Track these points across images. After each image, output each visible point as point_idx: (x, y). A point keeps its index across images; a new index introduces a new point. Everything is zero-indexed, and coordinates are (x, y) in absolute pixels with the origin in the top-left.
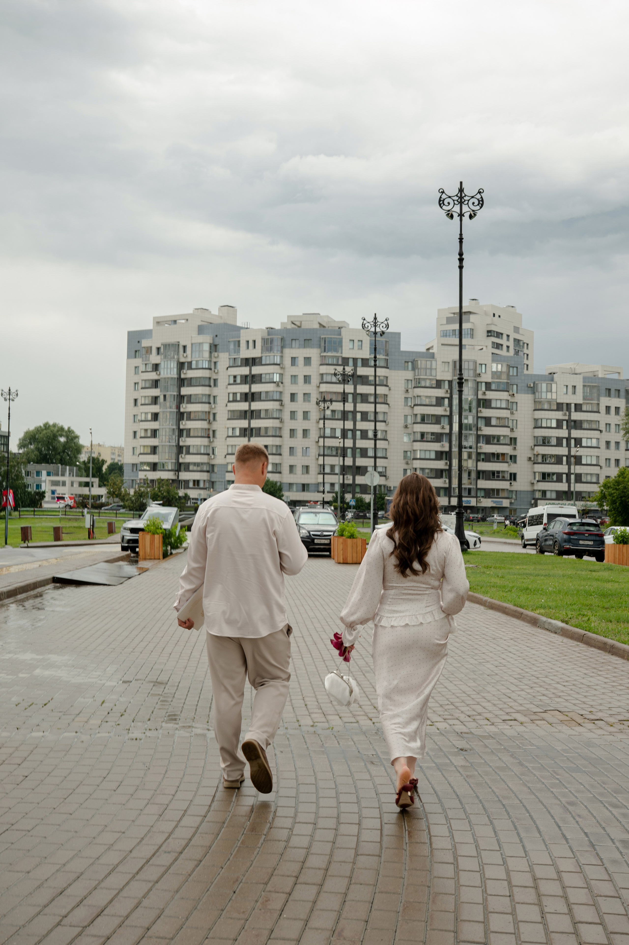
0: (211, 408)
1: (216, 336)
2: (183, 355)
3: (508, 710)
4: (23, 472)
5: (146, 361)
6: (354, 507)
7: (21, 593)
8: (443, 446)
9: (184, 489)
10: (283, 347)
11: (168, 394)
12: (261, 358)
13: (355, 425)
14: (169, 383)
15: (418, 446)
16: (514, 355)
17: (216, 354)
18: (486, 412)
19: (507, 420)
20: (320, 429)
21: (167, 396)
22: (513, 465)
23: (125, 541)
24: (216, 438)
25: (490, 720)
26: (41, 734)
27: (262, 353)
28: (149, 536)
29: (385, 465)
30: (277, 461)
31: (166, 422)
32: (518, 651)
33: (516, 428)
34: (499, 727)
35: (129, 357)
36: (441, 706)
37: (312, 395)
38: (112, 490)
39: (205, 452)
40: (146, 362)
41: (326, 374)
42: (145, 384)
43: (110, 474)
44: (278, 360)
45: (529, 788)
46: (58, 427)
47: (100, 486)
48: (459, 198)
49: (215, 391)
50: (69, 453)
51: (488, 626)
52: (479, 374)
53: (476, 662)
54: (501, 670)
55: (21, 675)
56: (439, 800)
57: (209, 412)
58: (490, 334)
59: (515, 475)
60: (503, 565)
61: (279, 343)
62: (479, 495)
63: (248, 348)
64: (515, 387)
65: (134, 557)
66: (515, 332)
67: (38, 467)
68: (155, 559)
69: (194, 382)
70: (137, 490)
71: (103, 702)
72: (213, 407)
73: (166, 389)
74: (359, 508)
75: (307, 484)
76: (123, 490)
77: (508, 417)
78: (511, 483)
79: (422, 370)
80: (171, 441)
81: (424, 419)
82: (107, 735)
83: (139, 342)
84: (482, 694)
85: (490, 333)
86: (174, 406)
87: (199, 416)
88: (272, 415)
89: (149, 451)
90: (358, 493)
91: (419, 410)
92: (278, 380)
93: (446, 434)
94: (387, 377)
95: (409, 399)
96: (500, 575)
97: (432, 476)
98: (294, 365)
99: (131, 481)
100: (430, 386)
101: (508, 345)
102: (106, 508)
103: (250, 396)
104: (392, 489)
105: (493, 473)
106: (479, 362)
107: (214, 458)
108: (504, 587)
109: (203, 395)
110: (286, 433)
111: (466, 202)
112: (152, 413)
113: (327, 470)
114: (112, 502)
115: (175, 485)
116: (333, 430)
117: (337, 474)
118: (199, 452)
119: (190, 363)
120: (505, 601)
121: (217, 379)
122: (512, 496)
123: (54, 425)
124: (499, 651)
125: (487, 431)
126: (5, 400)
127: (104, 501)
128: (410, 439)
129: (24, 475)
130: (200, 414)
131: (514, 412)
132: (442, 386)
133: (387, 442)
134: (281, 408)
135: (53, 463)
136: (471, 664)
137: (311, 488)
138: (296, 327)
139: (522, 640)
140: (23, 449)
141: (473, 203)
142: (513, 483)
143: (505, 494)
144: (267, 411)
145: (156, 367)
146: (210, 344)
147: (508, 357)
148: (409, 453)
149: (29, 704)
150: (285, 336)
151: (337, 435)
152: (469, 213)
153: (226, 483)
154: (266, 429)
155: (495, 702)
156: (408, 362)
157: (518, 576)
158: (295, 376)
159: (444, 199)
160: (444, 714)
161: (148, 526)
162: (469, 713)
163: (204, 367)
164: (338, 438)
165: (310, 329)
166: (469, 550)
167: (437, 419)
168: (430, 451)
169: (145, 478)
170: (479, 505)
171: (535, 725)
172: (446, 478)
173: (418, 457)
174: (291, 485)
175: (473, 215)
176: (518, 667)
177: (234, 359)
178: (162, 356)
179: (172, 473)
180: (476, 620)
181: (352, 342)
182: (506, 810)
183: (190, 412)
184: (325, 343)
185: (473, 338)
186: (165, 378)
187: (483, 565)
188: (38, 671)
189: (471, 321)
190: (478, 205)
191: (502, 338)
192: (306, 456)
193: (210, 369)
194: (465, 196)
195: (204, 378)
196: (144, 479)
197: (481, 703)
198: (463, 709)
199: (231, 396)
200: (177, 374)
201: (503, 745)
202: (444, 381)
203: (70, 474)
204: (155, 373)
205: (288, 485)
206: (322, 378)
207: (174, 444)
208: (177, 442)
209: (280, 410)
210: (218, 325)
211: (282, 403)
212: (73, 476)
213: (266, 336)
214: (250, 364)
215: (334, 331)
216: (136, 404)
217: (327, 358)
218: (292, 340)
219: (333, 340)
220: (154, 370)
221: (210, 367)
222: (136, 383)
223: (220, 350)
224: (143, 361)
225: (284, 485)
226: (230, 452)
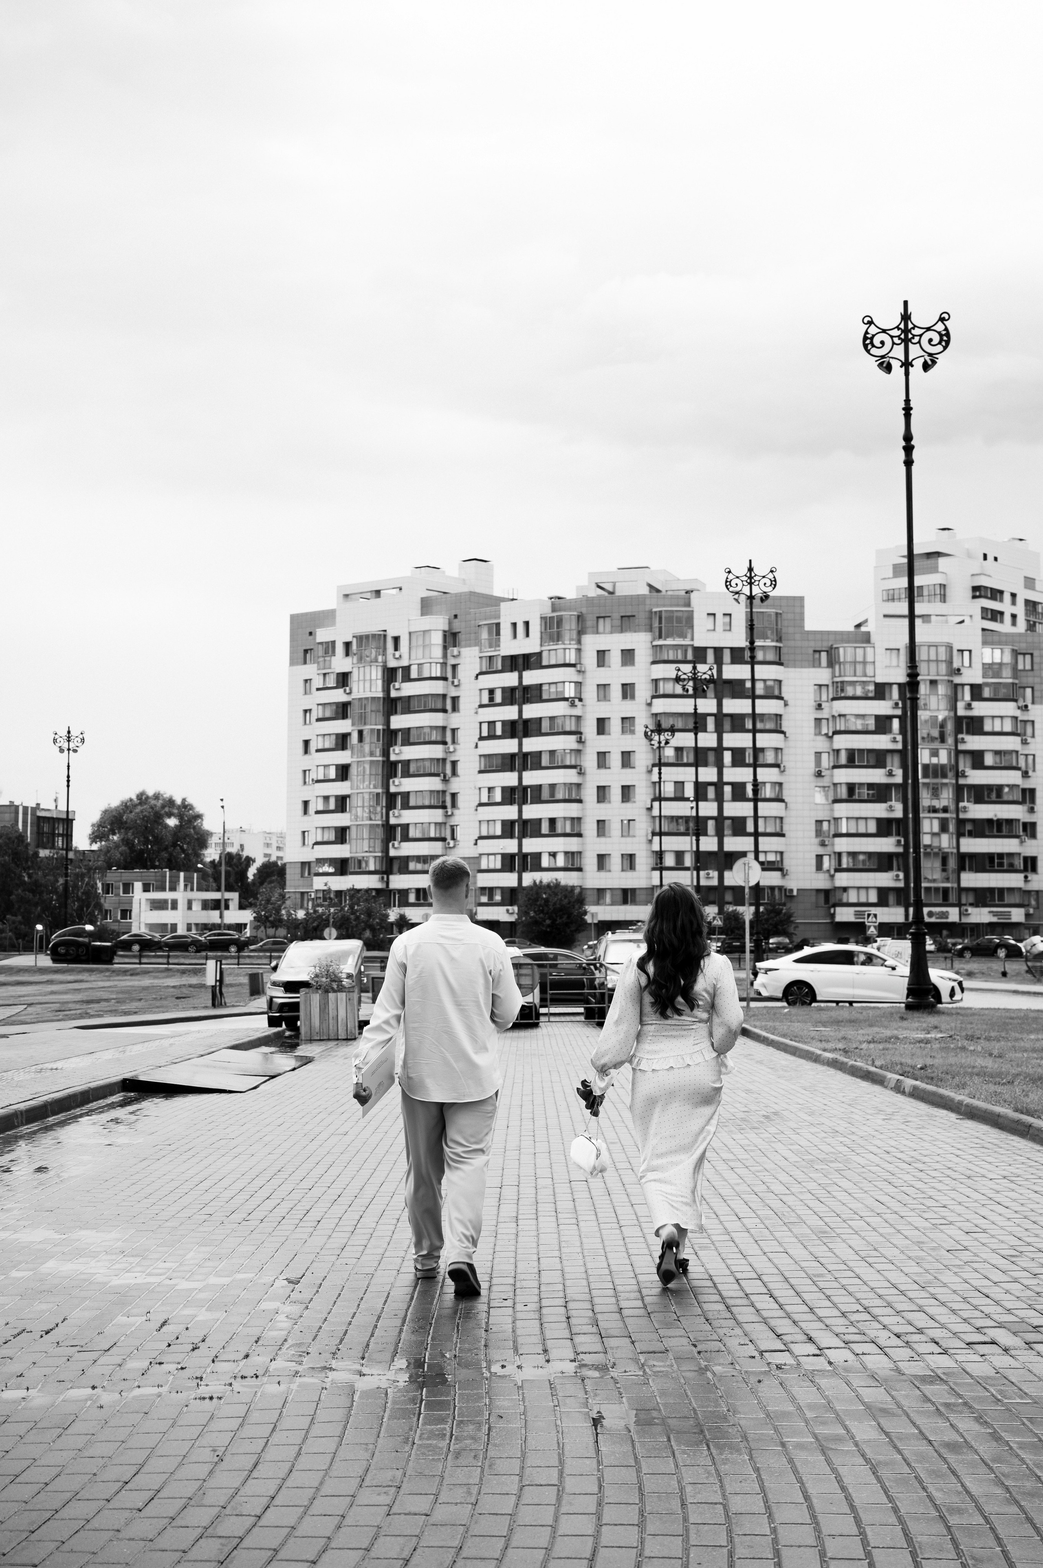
0: (447, 752)
1: (456, 616)
2: (394, 655)
3: (980, 1323)
4: (99, 885)
5: (324, 669)
6: (722, 930)
7: (55, 1113)
8: (891, 809)
9: (399, 906)
10: (581, 633)
11: (367, 728)
12: (539, 655)
13: (720, 774)
14: (368, 709)
15: (843, 810)
16: (1027, 630)
17: (455, 651)
18: (973, 742)
19: (1014, 755)
20: (654, 783)
21: (365, 733)
22: (1029, 842)
23: (275, 1007)
24: (458, 809)
25: (941, 1343)
26: (23, 1393)
27: (541, 645)
28: (318, 995)
29: (780, 849)
30: (574, 849)
31: (364, 782)
32: (1014, 1200)
33: (1034, 770)
34: (958, 1357)
35: (293, 662)
36: (844, 1314)
37: (637, 721)
38: (263, 913)
39: (438, 836)
40: (324, 671)
41: (664, 679)
42: (324, 712)
43: (262, 883)
44: (571, 658)
45: (1007, 1489)
46: (164, 800)
47: (242, 907)
48: (903, 331)
49: (454, 720)
50: (185, 846)
51: (959, 1153)
52: (959, 670)
53: (927, 1225)
54: (976, 1239)
55: (14, 1274)
56: (814, 1517)
57: (444, 760)
58: (978, 594)
59: (1034, 860)
60: (1003, 1034)
61: (574, 625)
62: (964, 901)
63: (515, 637)
64: (1029, 691)
65: (290, 1037)
66: (1026, 587)
67: (126, 875)
68: (329, 1040)
69: (414, 704)
70: (311, 911)
71: (164, 1323)
72: (451, 749)
73: (363, 719)
74: (732, 932)
75: (631, 889)
76: (283, 912)
77: (1016, 749)
78: (1026, 877)
79: (847, 666)
80: (373, 817)
81: (854, 759)
82: (156, 1390)
83: (311, 634)
84: (931, 1290)
85: (978, 592)
86: (378, 752)
87: (424, 768)
88: (562, 761)
89: (332, 837)
90: (730, 903)
91: (843, 742)
92: (572, 695)
93: (896, 785)
94: (780, 682)
95: (824, 722)
96: (995, 1052)
97: (872, 867)
98: (603, 666)
99: (298, 896)
100: (863, 695)
101: (1014, 612)
102: (252, 947)
103: (520, 727)
104: (795, 893)
105: (991, 857)
106: (956, 647)
107: (454, 847)
108: (1000, 1074)
109: (431, 727)
110: (590, 794)
111: (916, 339)
112: (337, 766)
113: (669, 861)
114: (264, 937)
115: (381, 900)
116: (680, 785)
117: (687, 869)
118: (426, 836)
119: (407, 669)
120: (997, 1103)
121: (458, 697)
122: (1029, 901)
123: (157, 796)
124: (976, 1201)
125: (977, 777)
126: (61, 750)
127: (248, 935)
128: (827, 799)
129: (100, 891)
130: (427, 764)
131: (1029, 740)
132: (887, 695)
133: (783, 804)
134: (580, 747)
135: (154, 867)
136: (916, 1228)
137: (640, 896)
138: (606, 594)
139: (1027, 1179)
140: (99, 843)
141: (930, 340)
142: (1031, 876)
143: (1016, 899)
144: (552, 753)
145: (343, 679)
146: (445, 631)
147: (1012, 635)
148: (825, 825)
149: (16, 1332)
150: (584, 610)
151: (686, 795)
152: (922, 360)
153: (478, 892)
154: (552, 787)
155: (955, 1306)
156: (820, 652)
157: (1031, 1054)
158: (605, 685)
159: (874, 336)
160: (846, 1331)
161: (317, 976)
162: (898, 1329)
163: (433, 675)
164: (688, 799)
165: (631, 597)
166: (939, 1006)
167: (878, 758)
168: (866, 819)
169: (325, 888)
170: (965, 920)
171: (1034, 1353)
172: (899, 870)
173: (844, 831)
174: (601, 892)
175: (930, 363)
176: (1011, 1234)
177: (490, 657)
178: (355, 658)
179: (376, 877)
180: (937, 1140)
181: (712, 618)
182: (953, 1540)
183: (409, 761)
184: (660, 622)
185: (945, 602)
186: (360, 699)
187: (964, 1034)
188: (50, 1266)
189: (940, 569)
190: (940, 343)
191: (1001, 600)
192: (629, 836)
193: (445, 679)
194: (915, 327)
195: (432, 695)
196: (324, 891)
197: (926, 1309)
198: (886, 1321)
199: (485, 727)
200: (383, 691)
201: (960, 1396)
202: (891, 684)
203: (186, 886)
204: (341, 690)
205: (595, 892)
206: (656, 688)
207: (380, 822)
208: (384, 818)
209: (578, 752)
210: (459, 596)
211: (581, 738)
212: (192, 890)
213: (547, 611)
214: (521, 667)
215: (678, 597)
216: (306, 751)
217: (665, 650)
218: (598, 618)
219: (675, 614)
220: (341, 684)
221: (444, 675)
222: (306, 711)
223: (463, 643)
224: (319, 669)
225: (588, 892)
226: (484, 833)
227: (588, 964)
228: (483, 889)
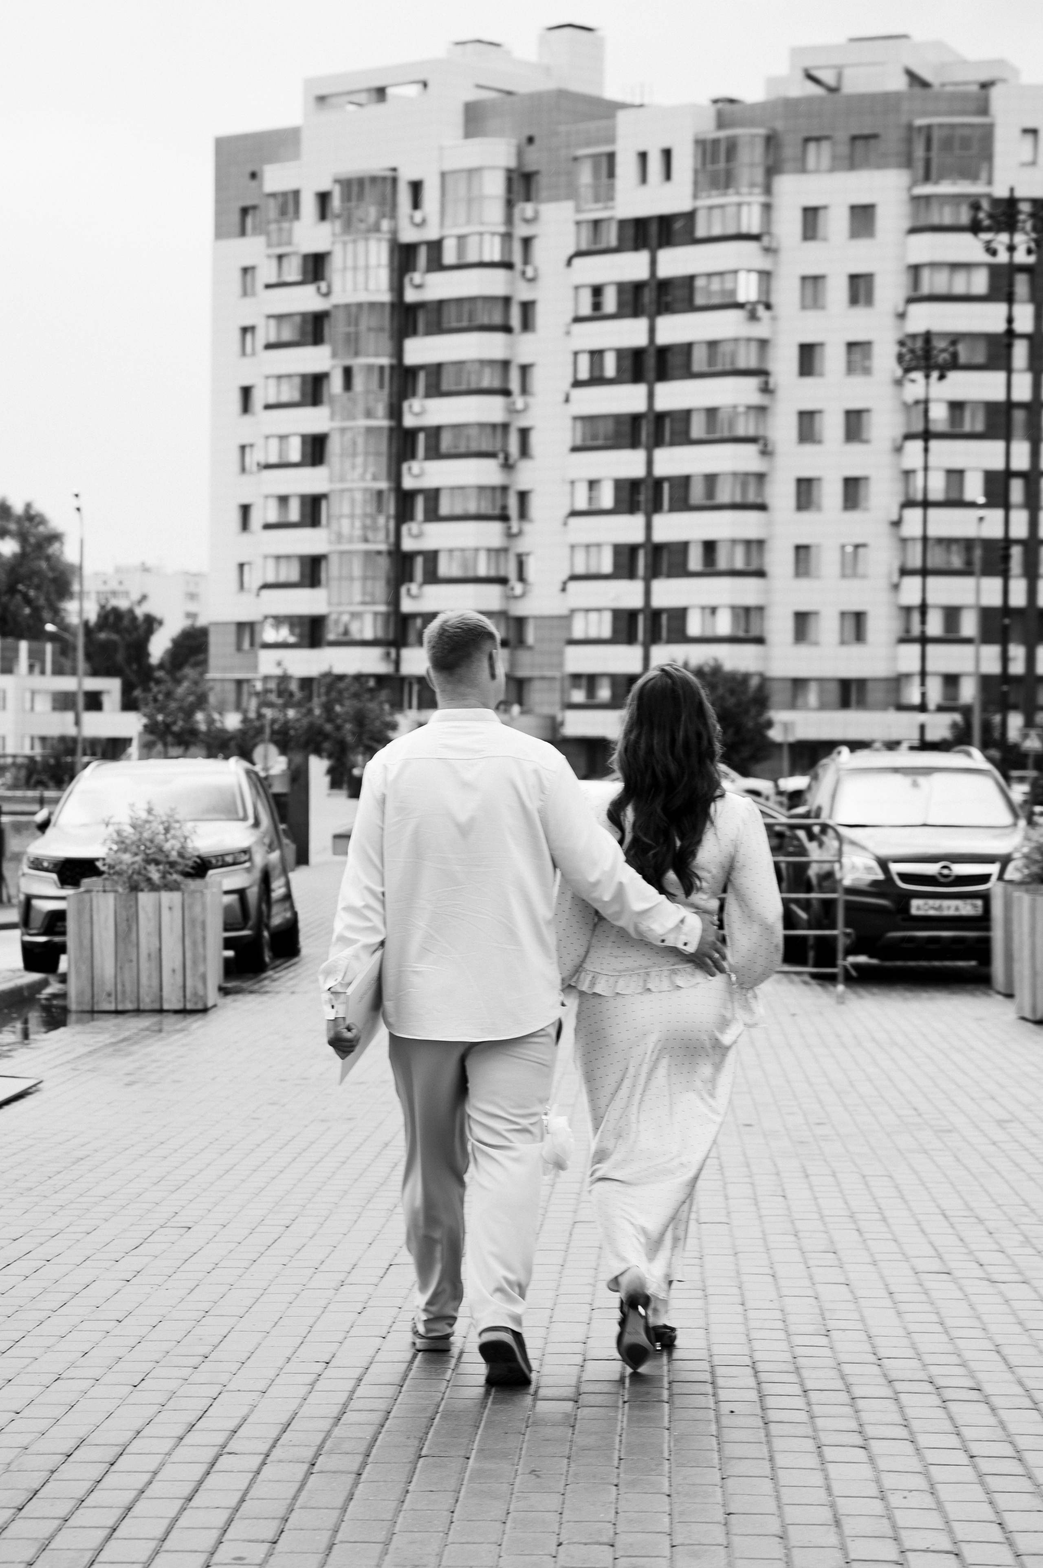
0: (512, 411)
1: (530, 139)
2: (412, 218)
5: (280, 244)
10: (772, 171)
11: (358, 362)
12: (690, 216)
14: (363, 326)
17: (528, 209)
20: (910, 473)
21: (356, 372)
23: (37, 921)
24: (531, 521)
27: (695, 196)
28: (113, 896)
30: (750, 600)
31: (354, 468)
35: (220, 233)
37: (877, 349)
39: (492, 573)
40: (279, 251)
41: (931, 265)
42: (279, 330)
43: (170, 665)
44: (752, 222)
47: (124, 706)
49: (525, 348)
50: (32, 592)
57: (505, 427)
61: (759, 156)
63: (644, 179)
68: (138, 1012)
69: (450, 317)
72: (520, 405)
73: (353, 344)
75: (857, 680)
76: (200, 716)
80: (370, 535)
83: (253, 175)
86: (381, 409)
87: (468, 441)
88: (730, 427)
89: (295, 575)
92: (753, 297)
98: (814, 238)
99: (231, 688)
103: (650, 362)
107: (523, 595)
109: (483, 363)
110: (781, 493)
112: (303, 438)
113: (936, 625)
115: (384, 694)
116: (958, 476)
117: (968, 641)
118: (470, 574)
119: (436, 247)
121: (534, 302)
130: (474, 434)
134: (765, 400)
137: (874, 694)
138: (822, 91)
144: (712, 412)
145: (315, 267)
146: (509, 171)
150: (779, 125)
151: (968, 497)
153: (567, 683)
154: (711, 479)
158: (816, 277)
163: (487, 258)
164: (973, 505)
165: (873, 97)
169: (281, 672)
174: (799, 684)
177: (596, 221)
178: (338, 224)
179: (376, 652)
181: (1029, 139)
183: (438, 428)
184: (928, 147)
186: (347, 306)
192: (855, 575)
193: (507, 265)
195: (484, 298)
196: (277, 678)
199: (584, 362)
200: (391, 289)
203: (31, 668)
204: (310, 289)
205: (789, 685)
206: (916, 282)
207: (383, 547)
208: (392, 539)
209: (762, 410)
210: (536, 99)
211: (766, 383)
212: (43, 672)
213: (709, 129)
214: (654, 240)
215: (965, 97)
216: (246, 407)
217: (935, 207)
218: (807, 140)
219: (959, 132)
220: (310, 277)
221: (506, 259)
222: (245, 330)
223: (544, 194)
224: (269, 245)
225: (775, 687)
226: (580, 570)
227: (793, 827)
228: (576, 678)
